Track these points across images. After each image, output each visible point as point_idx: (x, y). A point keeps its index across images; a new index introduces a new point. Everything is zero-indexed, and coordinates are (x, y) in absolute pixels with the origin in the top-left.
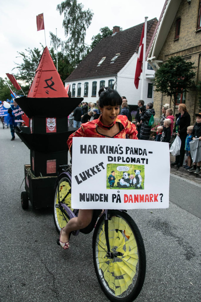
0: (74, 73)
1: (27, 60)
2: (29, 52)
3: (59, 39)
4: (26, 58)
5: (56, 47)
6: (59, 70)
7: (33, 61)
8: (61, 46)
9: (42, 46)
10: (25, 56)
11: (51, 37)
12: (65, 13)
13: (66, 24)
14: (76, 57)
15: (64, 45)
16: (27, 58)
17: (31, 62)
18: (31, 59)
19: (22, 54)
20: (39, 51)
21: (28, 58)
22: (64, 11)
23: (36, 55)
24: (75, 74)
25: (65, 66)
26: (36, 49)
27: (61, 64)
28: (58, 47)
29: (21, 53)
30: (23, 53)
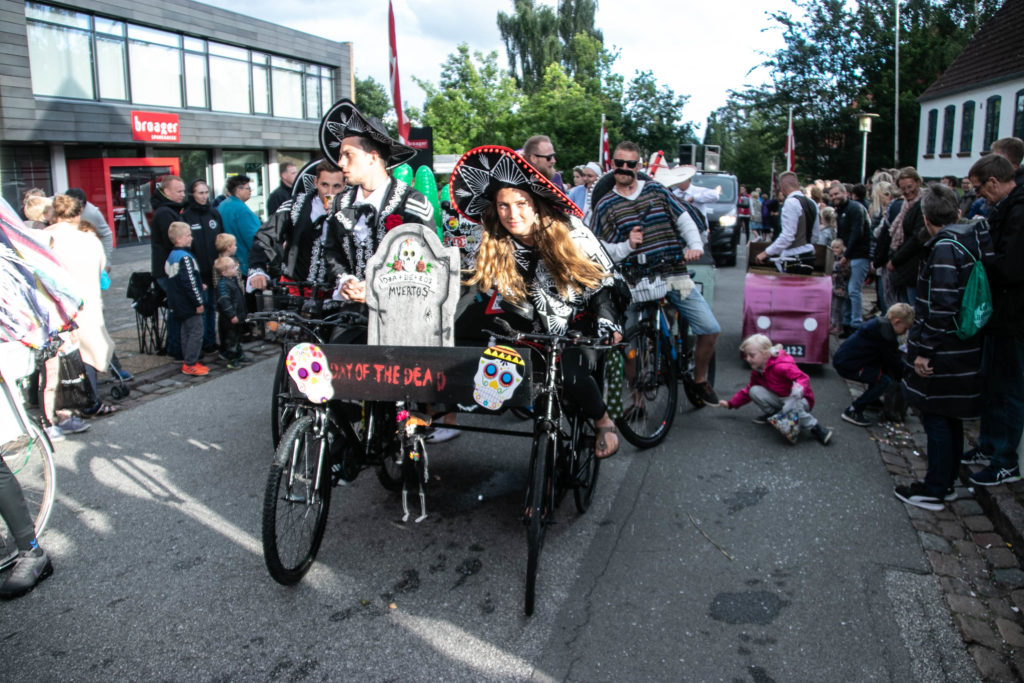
0: (956, 66)
1: (798, 35)
2: (806, 8)
4: (794, 30)
6: (909, 60)
7: (818, 36)
10: (790, 24)
16: (797, 30)
17: (810, 42)
18: (811, 31)
19: (780, 19)
21: (799, 31)
23: (828, 17)
24: (958, 69)
27: (920, 40)
29: (778, 15)
30: (784, 13)
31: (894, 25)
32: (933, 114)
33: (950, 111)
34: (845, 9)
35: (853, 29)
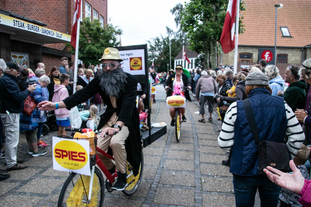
0: (180, 54)
1: (151, 45)
2: (153, 40)
3: (172, 30)
5: (170, 35)
6: (172, 51)
7: (155, 46)
8: (173, 35)
9: (161, 36)
10: (150, 42)
11: (167, 29)
12: (176, 14)
13: (177, 20)
14: (184, 42)
15: (175, 34)
17: (154, 46)
18: (154, 45)
20: (159, 38)
21: (152, 44)
22: (175, 12)
23: (157, 41)
25: (176, 48)
26: (158, 37)
27: (174, 47)
28: (171, 35)
31: (169, 44)
32: (177, 62)
33: (179, 62)
34: (160, 40)
35: (162, 44)
